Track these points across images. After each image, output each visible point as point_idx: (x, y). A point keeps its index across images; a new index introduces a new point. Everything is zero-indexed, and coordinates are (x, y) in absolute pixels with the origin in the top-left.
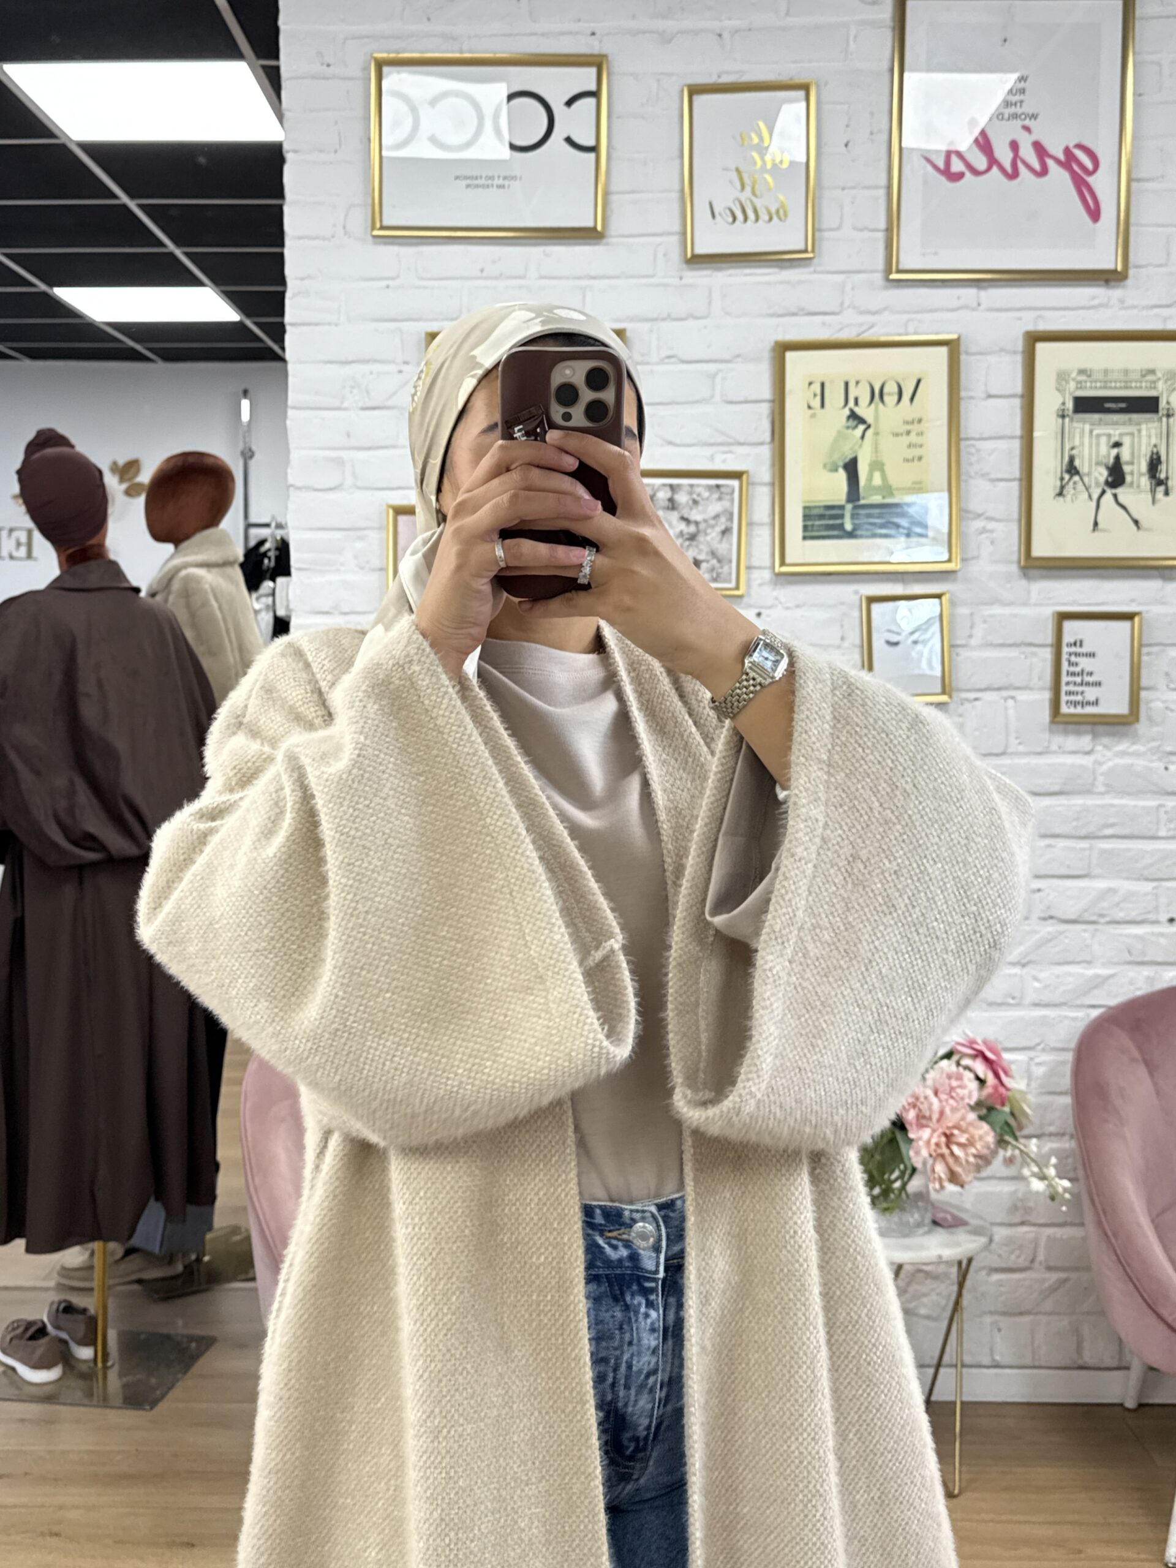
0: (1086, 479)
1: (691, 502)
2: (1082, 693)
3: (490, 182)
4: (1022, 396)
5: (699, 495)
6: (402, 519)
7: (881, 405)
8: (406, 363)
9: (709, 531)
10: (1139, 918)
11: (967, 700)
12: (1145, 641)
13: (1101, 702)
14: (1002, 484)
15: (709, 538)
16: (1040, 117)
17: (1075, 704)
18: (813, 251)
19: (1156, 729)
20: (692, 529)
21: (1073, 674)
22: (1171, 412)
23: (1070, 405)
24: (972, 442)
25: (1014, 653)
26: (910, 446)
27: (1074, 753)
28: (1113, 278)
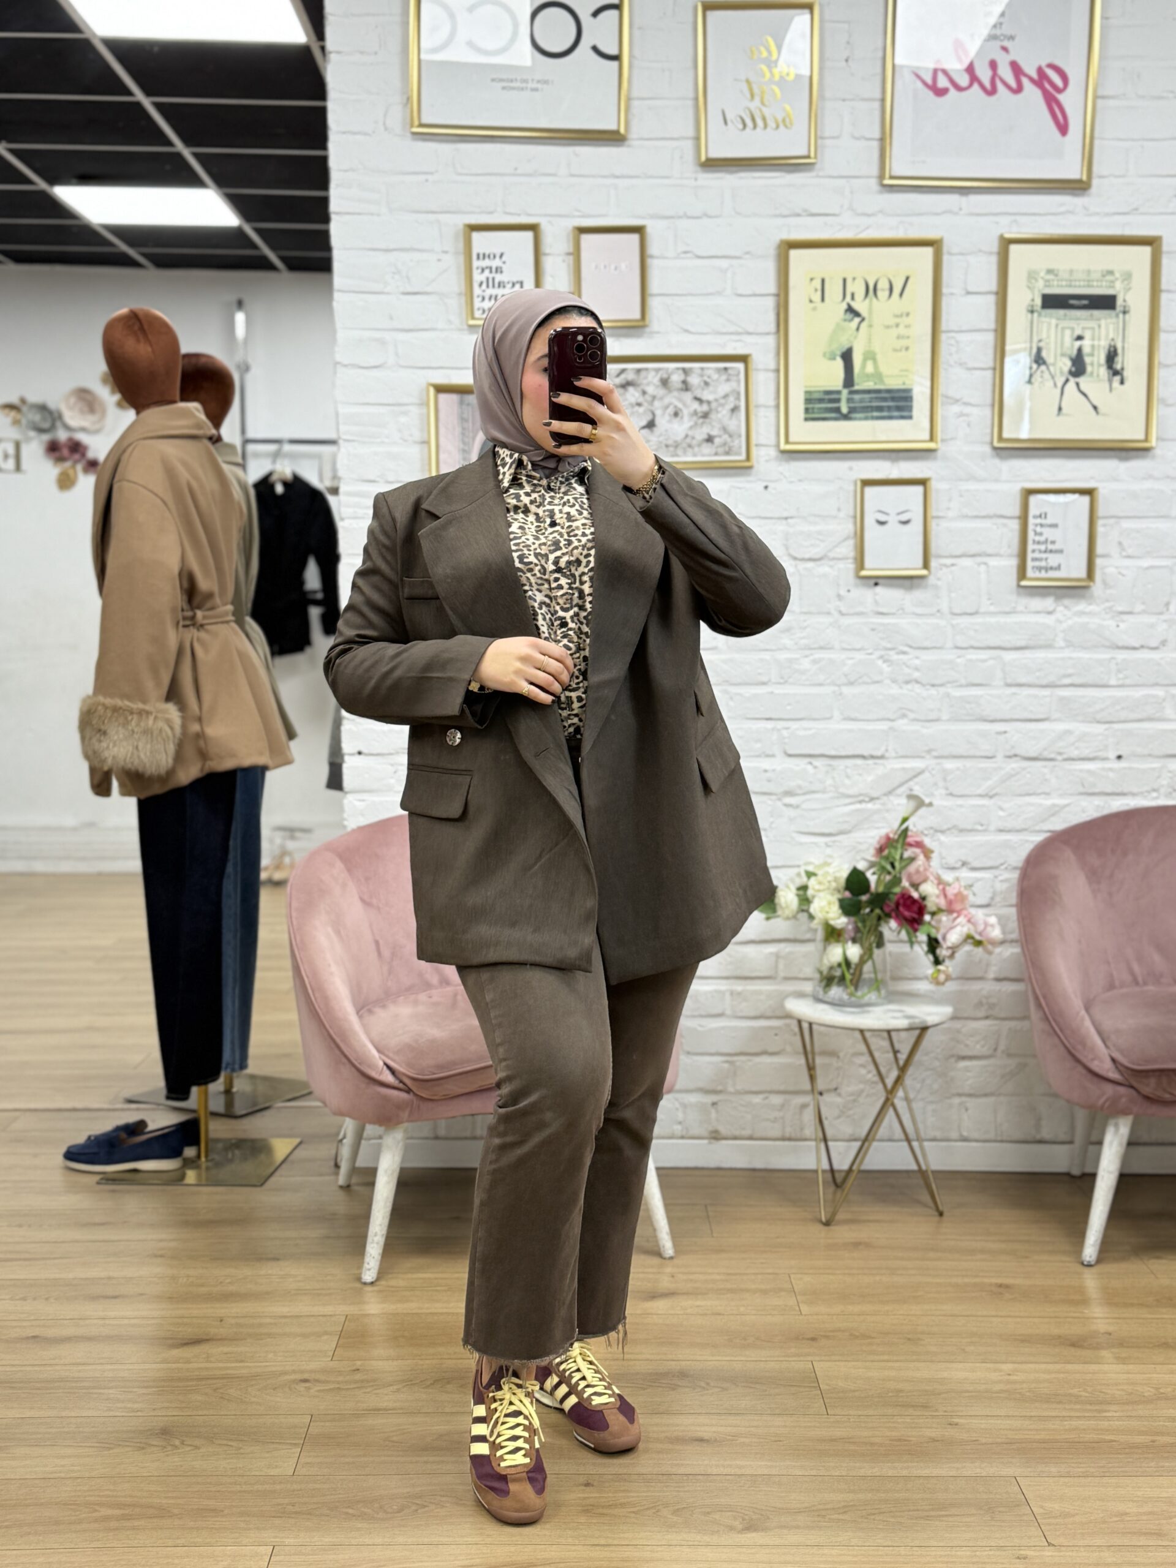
0: (1052, 368)
1: (702, 384)
2: (1046, 559)
3: (524, 85)
4: (997, 293)
5: (709, 377)
6: (443, 397)
7: (874, 300)
8: (446, 252)
9: (720, 410)
10: (1091, 756)
11: (946, 566)
12: (1101, 513)
13: (1062, 567)
14: (978, 372)
15: (720, 416)
16: (1017, 39)
17: (1040, 569)
18: (816, 157)
19: (1108, 591)
20: (704, 408)
21: (1039, 543)
22: (1127, 309)
23: (1038, 302)
24: (953, 334)
25: (987, 524)
26: (899, 337)
27: (1038, 612)
28: (1078, 187)
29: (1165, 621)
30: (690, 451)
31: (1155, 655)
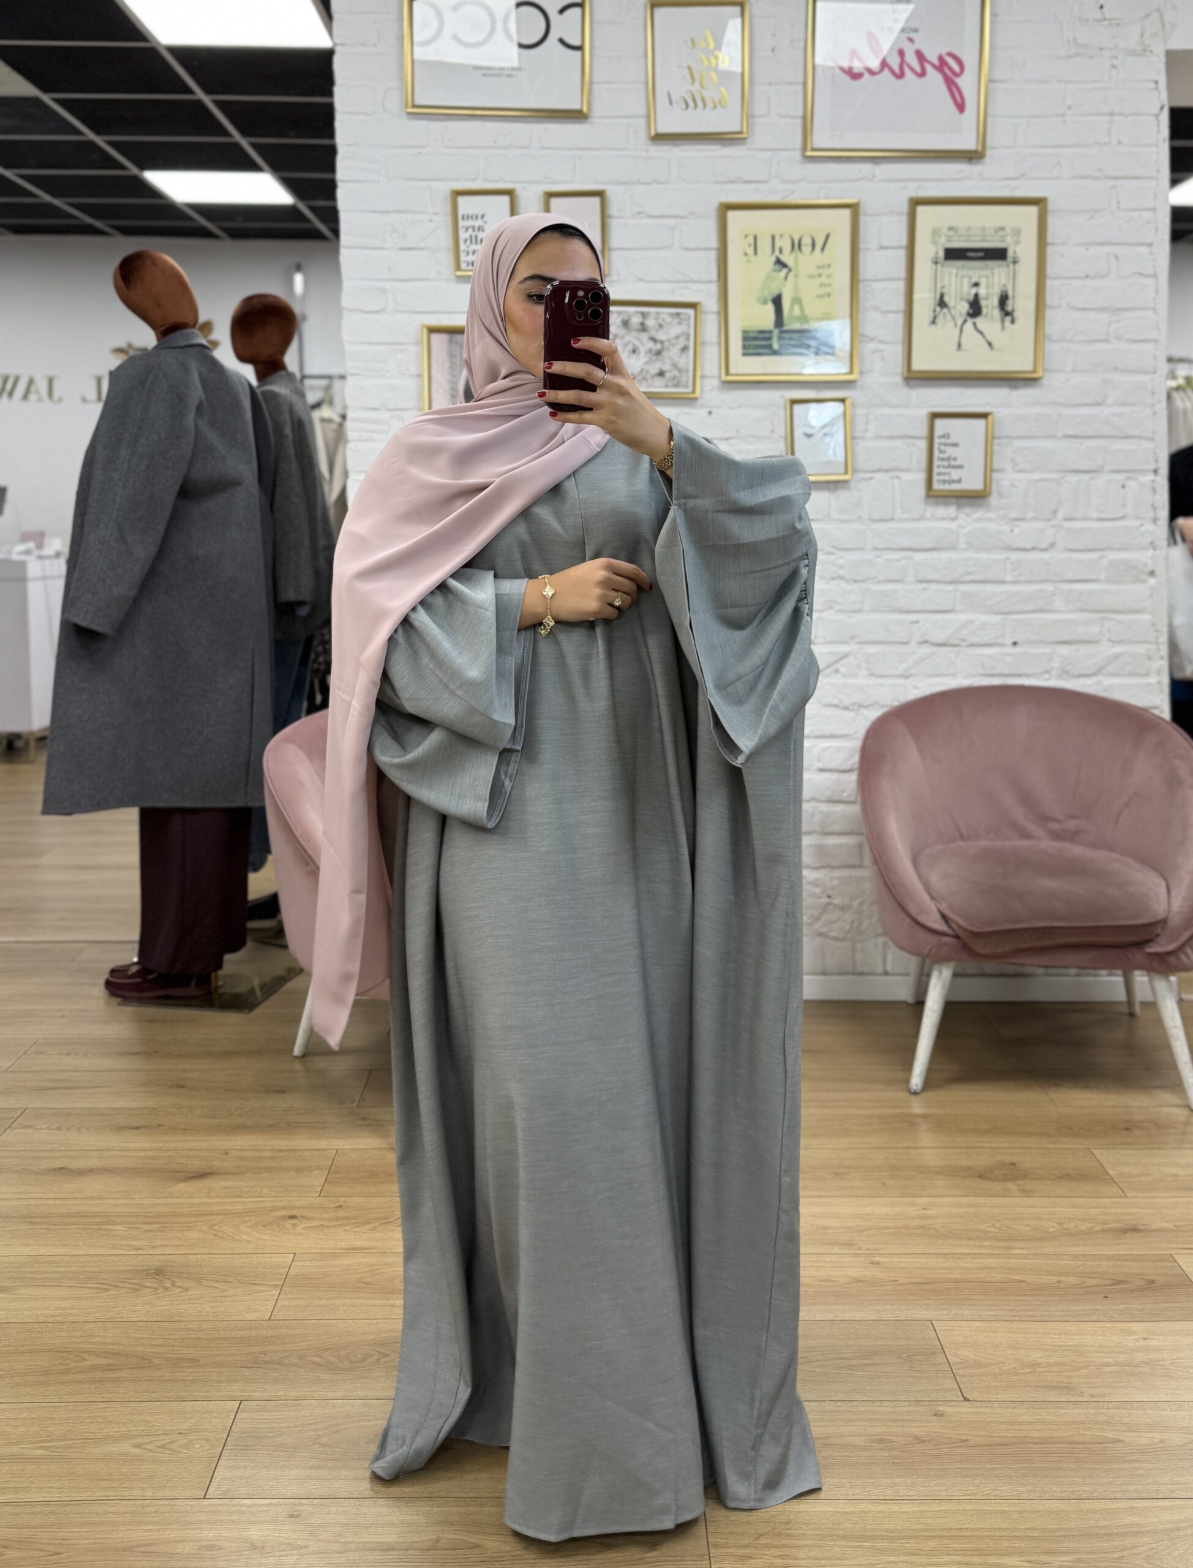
0: (953, 311)
1: (657, 326)
2: (949, 474)
3: (501, 72)
5: (663, 320)
6: (434, 337)
7: (799, 254)
8: (436, 214)
9: (671, 348)
10: (991, 642)
11: (864, 479)
12: (996, 434)
13: (963, 480)
14: (891, 316)
15: (671, 354)
16: (920, 31)
17: (944, 482)
18: (747, 133)
19: (1003, 501)
20: (658, 347)
21: (943, 459)
22: (1016, 260)
23: (941, 254)
24: (867, 283)
25: (899, 443)
26: (822, 285)
27: (943, 519)
28: (973, 156)
29: (1053, 526)
30: (644, 382)
31: (1045, 556)
